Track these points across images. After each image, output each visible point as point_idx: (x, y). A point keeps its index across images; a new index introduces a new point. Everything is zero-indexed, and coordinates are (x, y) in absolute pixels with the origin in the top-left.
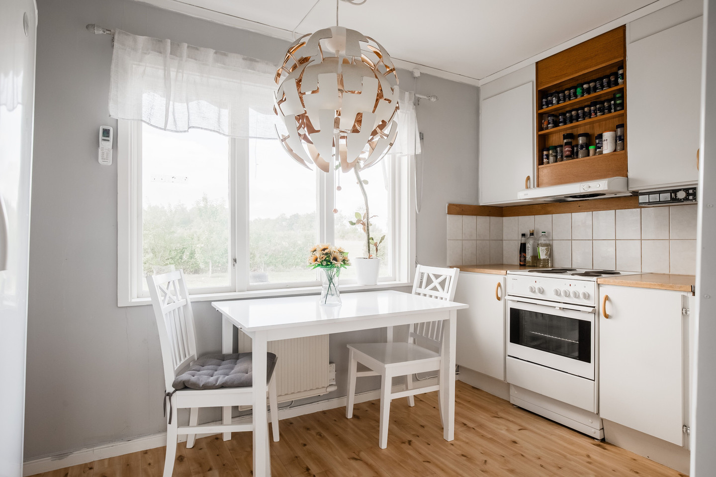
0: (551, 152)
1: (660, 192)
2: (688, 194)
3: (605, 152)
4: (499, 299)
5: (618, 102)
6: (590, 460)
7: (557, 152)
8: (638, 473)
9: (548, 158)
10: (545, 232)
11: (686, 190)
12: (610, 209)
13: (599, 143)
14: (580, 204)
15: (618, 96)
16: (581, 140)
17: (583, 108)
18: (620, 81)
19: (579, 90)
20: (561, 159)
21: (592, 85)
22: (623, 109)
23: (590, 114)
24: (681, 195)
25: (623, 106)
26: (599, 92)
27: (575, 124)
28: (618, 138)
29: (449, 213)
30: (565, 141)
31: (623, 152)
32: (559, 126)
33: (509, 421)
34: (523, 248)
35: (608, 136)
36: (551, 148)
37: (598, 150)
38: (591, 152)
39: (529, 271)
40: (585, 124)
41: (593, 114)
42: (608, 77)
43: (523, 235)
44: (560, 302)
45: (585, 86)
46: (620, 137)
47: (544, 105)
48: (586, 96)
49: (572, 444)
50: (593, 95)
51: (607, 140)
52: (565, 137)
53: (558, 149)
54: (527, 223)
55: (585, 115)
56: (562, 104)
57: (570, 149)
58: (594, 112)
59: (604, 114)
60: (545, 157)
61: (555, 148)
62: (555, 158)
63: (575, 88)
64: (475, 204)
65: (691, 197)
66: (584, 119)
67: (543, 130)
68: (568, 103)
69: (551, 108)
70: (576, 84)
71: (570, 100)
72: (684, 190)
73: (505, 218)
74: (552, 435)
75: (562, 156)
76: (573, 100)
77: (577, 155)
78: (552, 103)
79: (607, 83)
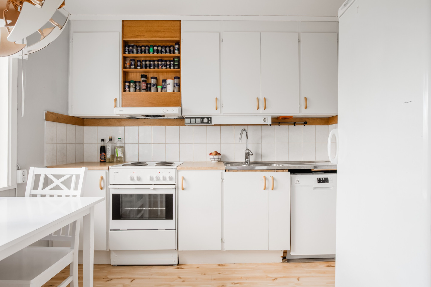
0: (132, 84)
1: (196, 118)
2: (208, 120)
3: (168, 91)
4: (102, 189)
5: (176, 63)
6: (183, 280)
7: (136, 85)
8: (205, 274)
9: (129, 87)
10: (120, 138)
11: (208, 118)
12: (163, 125)
13: (164, 85)
14: (145, 121)
15: (176, 60)
16: (153, 81)
17: (154, 61)
18: (176, 51)
19: (151, 49)
20: (139, 90)
21: (160, 48)
22: (179, 68)
23: (158, 66)
24: (206, 120)
25: (179, 66)
26: (163, 54)
27: (148, 69)
28: (175, 85)
29: (47, 119)
30: (142, 79)
31: (179, 93)
32: (137, 68)
33: (119, 278)
34: (103, 150)
35: (170, 82)
36: (131, 82)
37: (164, 89)
38: (159, 90)
39: (123, 165)
40: (154, 72)
41: (160, 66)
42: (170, 47)
43: (103, 140)
44: (151, 185)
45: (155, 48)
46: (177, 84)
47: (126, 52)
48: (156, 54)
49: (166, 274)
50: (160, 55)
51: (170, 84)
52: (142, 76)
53: (137, 83)
54: (104, 132)
55: (154, 66)
56: (139, 54)
57: (146, 85)
58: (161, 66)
59: (166, 68)
60: (127, 87)
61: (135, 82)
62: (134, 89)
63: (149, 47)
64: (65, 114)
65: (210, 122)
66: (154, 68)
67: (126, 68)
68: (143, 55)
69: (131, 55)
70: (149, 45)
71: (145, 53)
72: (207, 118)
73: (85, 127)
74: (152, 274)
75: (140, 89)
76: (147, 54)
77: (150, 90)
78: (133, 52)
79: (169, 50)
